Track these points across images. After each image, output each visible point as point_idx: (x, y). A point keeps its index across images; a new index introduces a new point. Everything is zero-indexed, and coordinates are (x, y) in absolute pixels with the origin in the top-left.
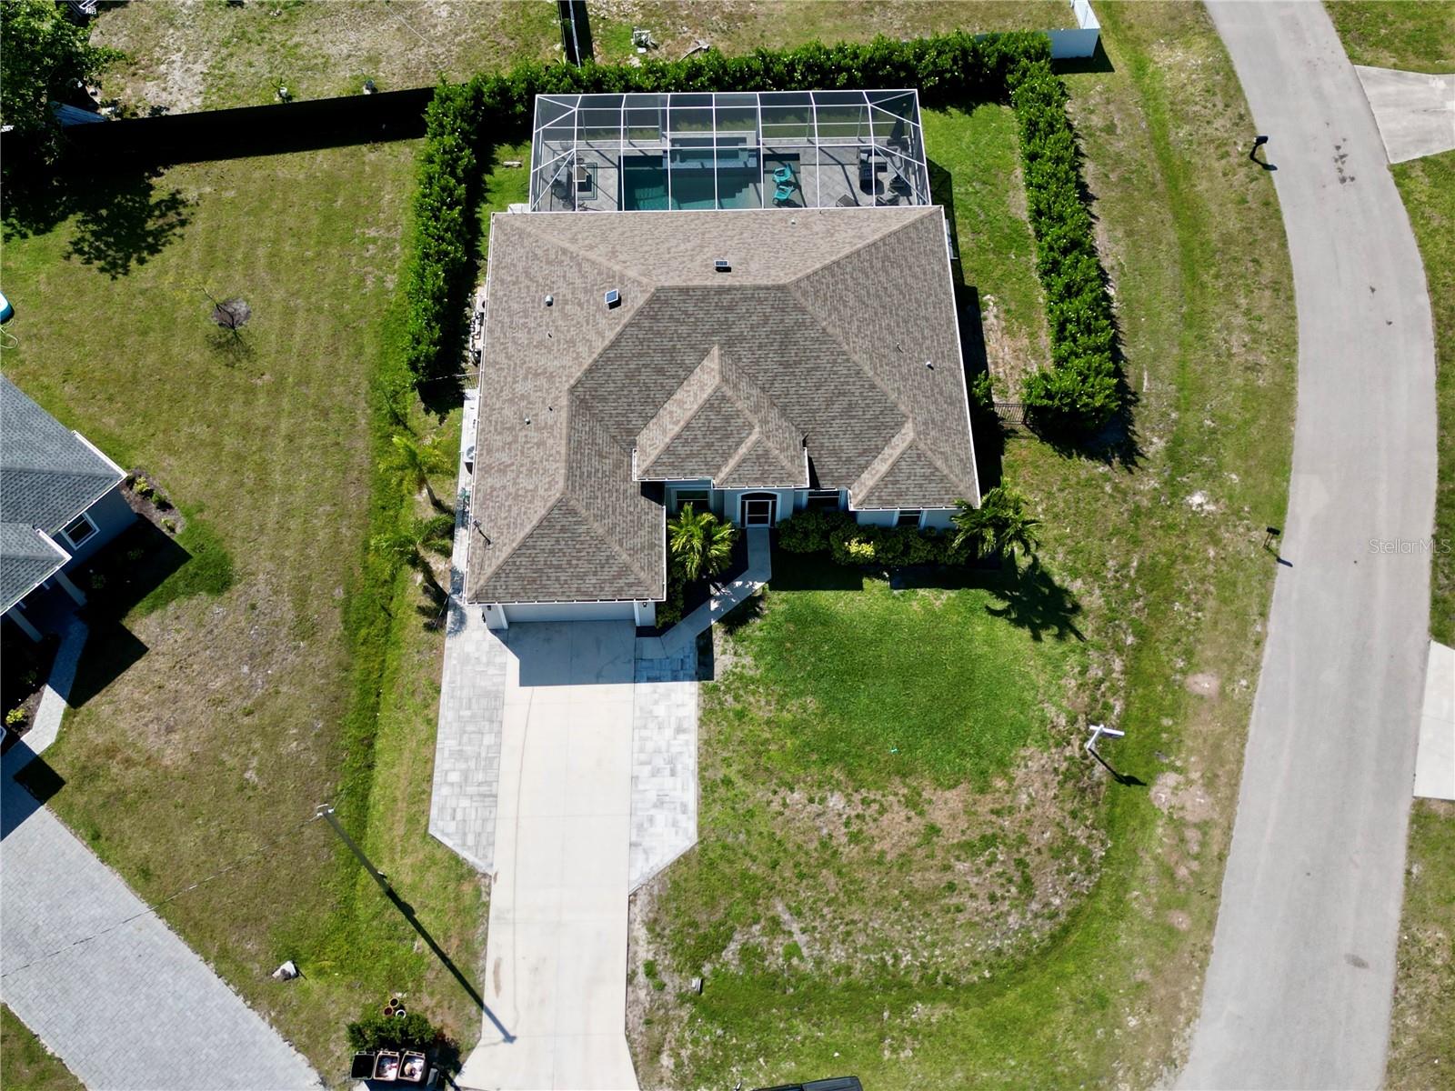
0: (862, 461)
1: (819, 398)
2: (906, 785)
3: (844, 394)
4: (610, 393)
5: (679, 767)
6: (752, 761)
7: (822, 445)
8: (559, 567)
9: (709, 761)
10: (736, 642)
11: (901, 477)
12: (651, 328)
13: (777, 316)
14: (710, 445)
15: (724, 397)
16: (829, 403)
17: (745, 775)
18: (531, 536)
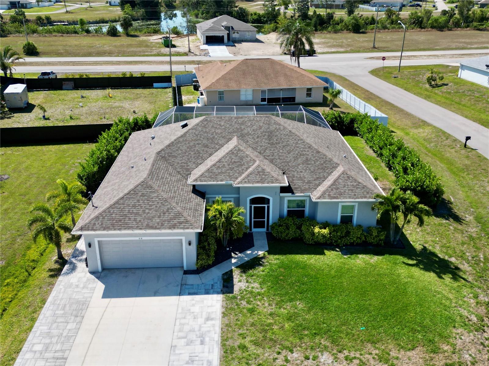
0: (317, 182)
1: (290, 157)
2: (376, 348)
3: (303, 155)
4: (179, 154)
5: (207, 339)
6: (260, 335)
7: (294, 176)
8: (137, 214)
9: (229, 335)
10: (248, 276)
11: (340, 186)
12: (202, 130)
13: (267, 126)
14: (232, 169)
15: (239, 150)
16: (296, 158)
17: (256, 343)
18: (122, 198)
